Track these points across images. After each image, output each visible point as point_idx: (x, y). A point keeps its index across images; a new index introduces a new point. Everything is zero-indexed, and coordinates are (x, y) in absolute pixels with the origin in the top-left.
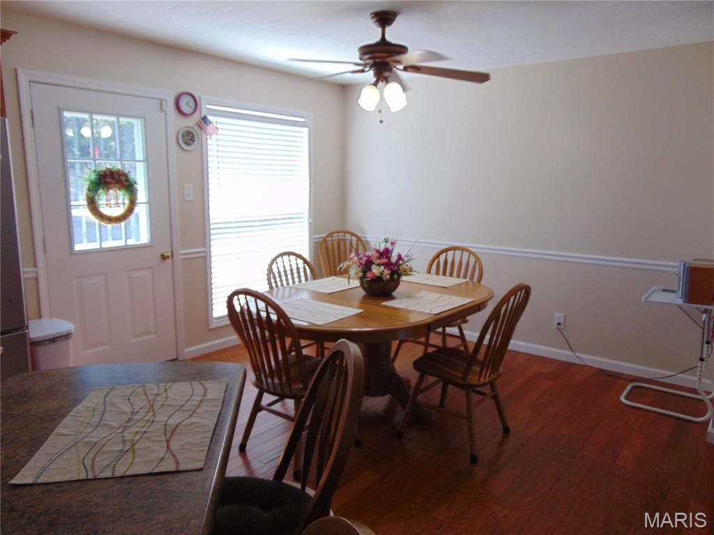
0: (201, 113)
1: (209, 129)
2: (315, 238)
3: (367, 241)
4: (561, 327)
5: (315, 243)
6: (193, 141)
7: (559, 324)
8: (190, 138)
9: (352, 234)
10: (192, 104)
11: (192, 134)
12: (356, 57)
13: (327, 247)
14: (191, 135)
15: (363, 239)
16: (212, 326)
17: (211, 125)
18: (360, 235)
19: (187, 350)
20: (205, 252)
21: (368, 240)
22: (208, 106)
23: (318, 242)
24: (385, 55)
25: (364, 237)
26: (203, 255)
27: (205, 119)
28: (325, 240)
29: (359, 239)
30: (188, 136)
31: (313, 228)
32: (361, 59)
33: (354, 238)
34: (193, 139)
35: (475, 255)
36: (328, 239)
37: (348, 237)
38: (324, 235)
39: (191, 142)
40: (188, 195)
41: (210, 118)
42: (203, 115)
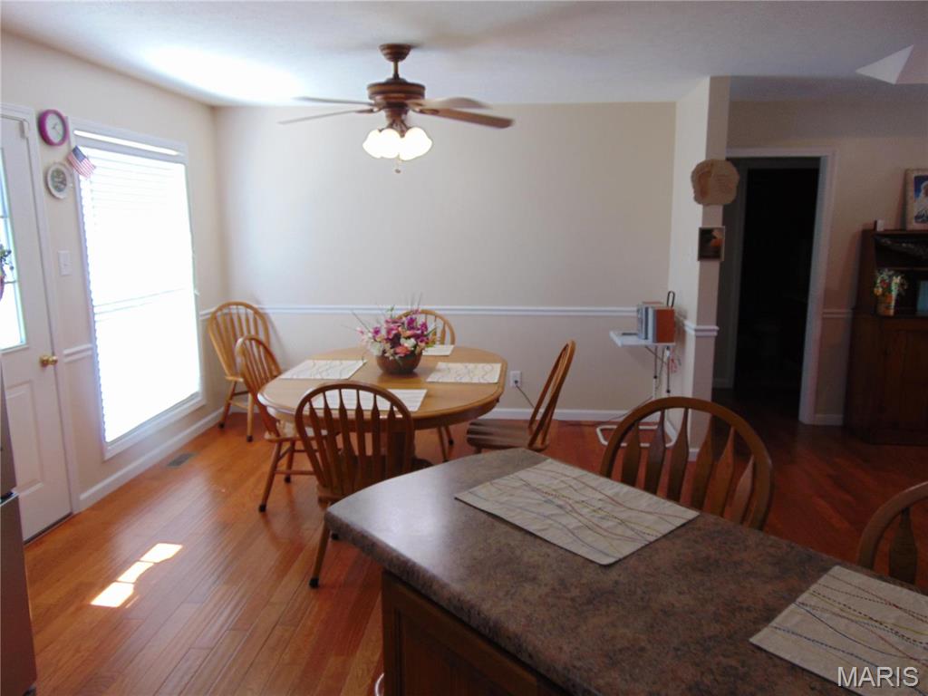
0: (69, 143)
1: (83, 166)
2: (202, 315)
3: (265, 314)
4: (519, 385)
5: (203, 321)
6: (65, 185)
7: (516, 382)
8: (60, 180)
9: (248, 306)
10: (60, 127)
11: (63, 173)
12: (364, 96)
13: (218, 325)
14: (62, 176)
15: (261, 311)
16: (108, 456)
17: (85, 161)
18: (255, 306)
19: (84, 496)
20: (91, 349)
21: (267, 311)
22: (77, 132)
23: (207, 320)
24: (402, 95)
25: (262, 309)
26: (89, 353)
27: (75, 151)
28: (214, 317)
29: (256, 312)
30: (58, 177)
31: (200, 302)
32: (370, 98)
33: (250, 311)
34: (64, 182)
35: (441, 317)
36: (219, 313)
37: (242, 310)
38: (213, 310)
39: (62, 186)
40: (65, 265)
41: (84, 150)
42: (73, 146)
